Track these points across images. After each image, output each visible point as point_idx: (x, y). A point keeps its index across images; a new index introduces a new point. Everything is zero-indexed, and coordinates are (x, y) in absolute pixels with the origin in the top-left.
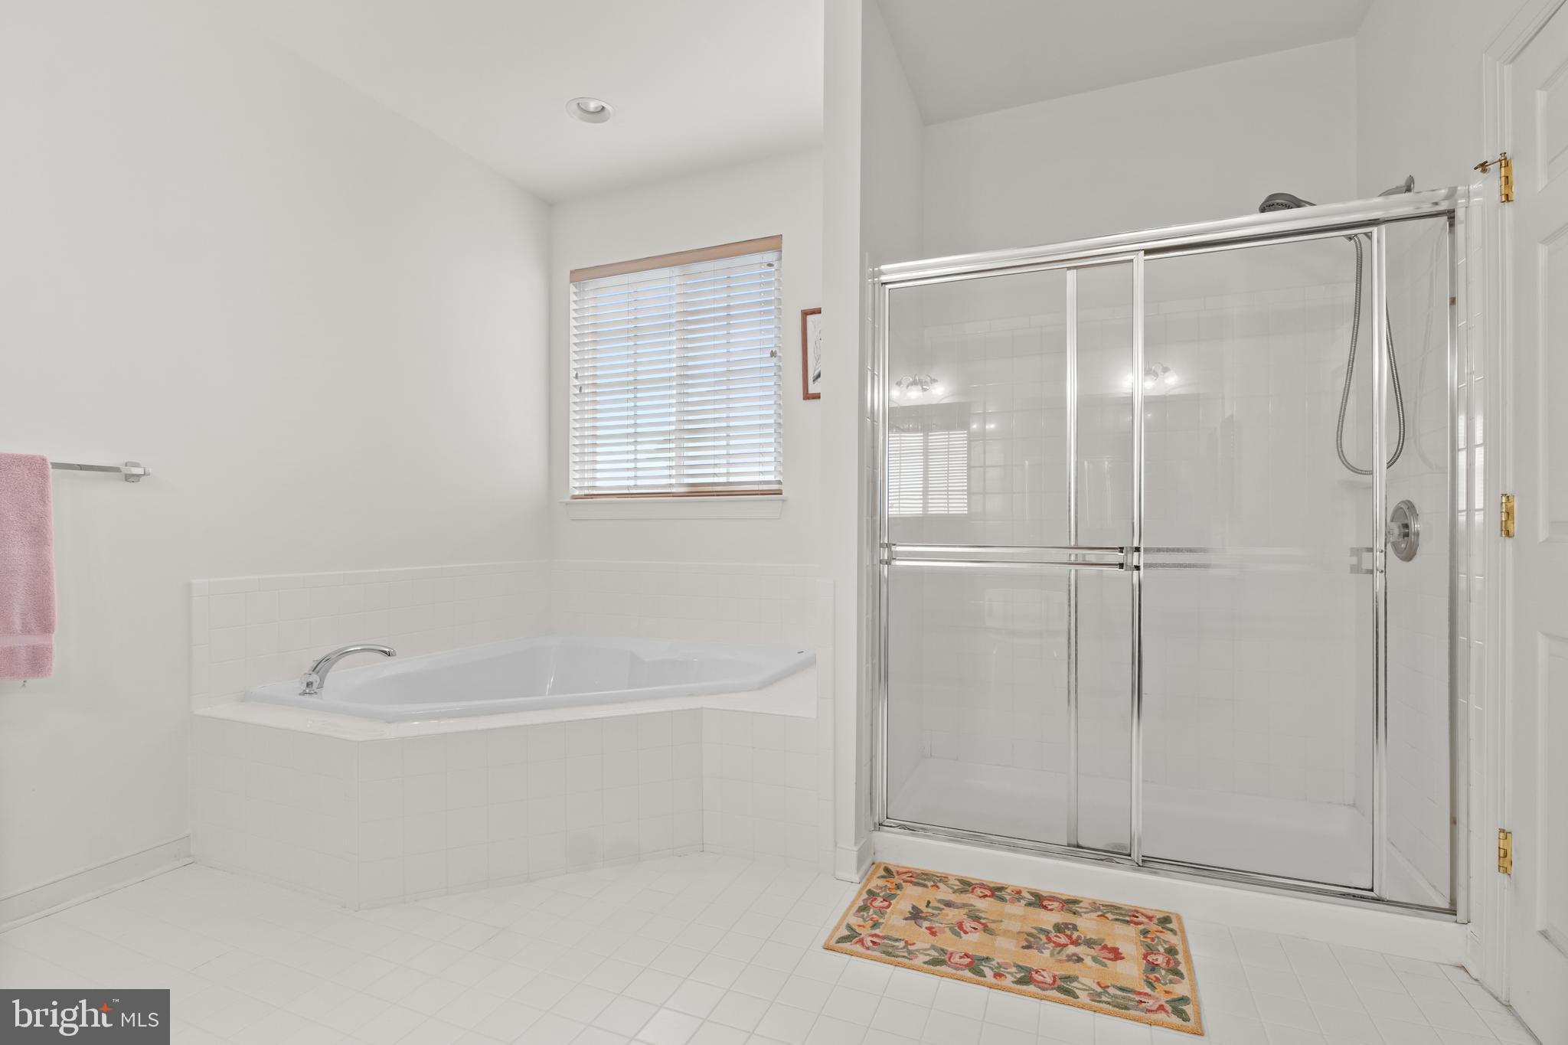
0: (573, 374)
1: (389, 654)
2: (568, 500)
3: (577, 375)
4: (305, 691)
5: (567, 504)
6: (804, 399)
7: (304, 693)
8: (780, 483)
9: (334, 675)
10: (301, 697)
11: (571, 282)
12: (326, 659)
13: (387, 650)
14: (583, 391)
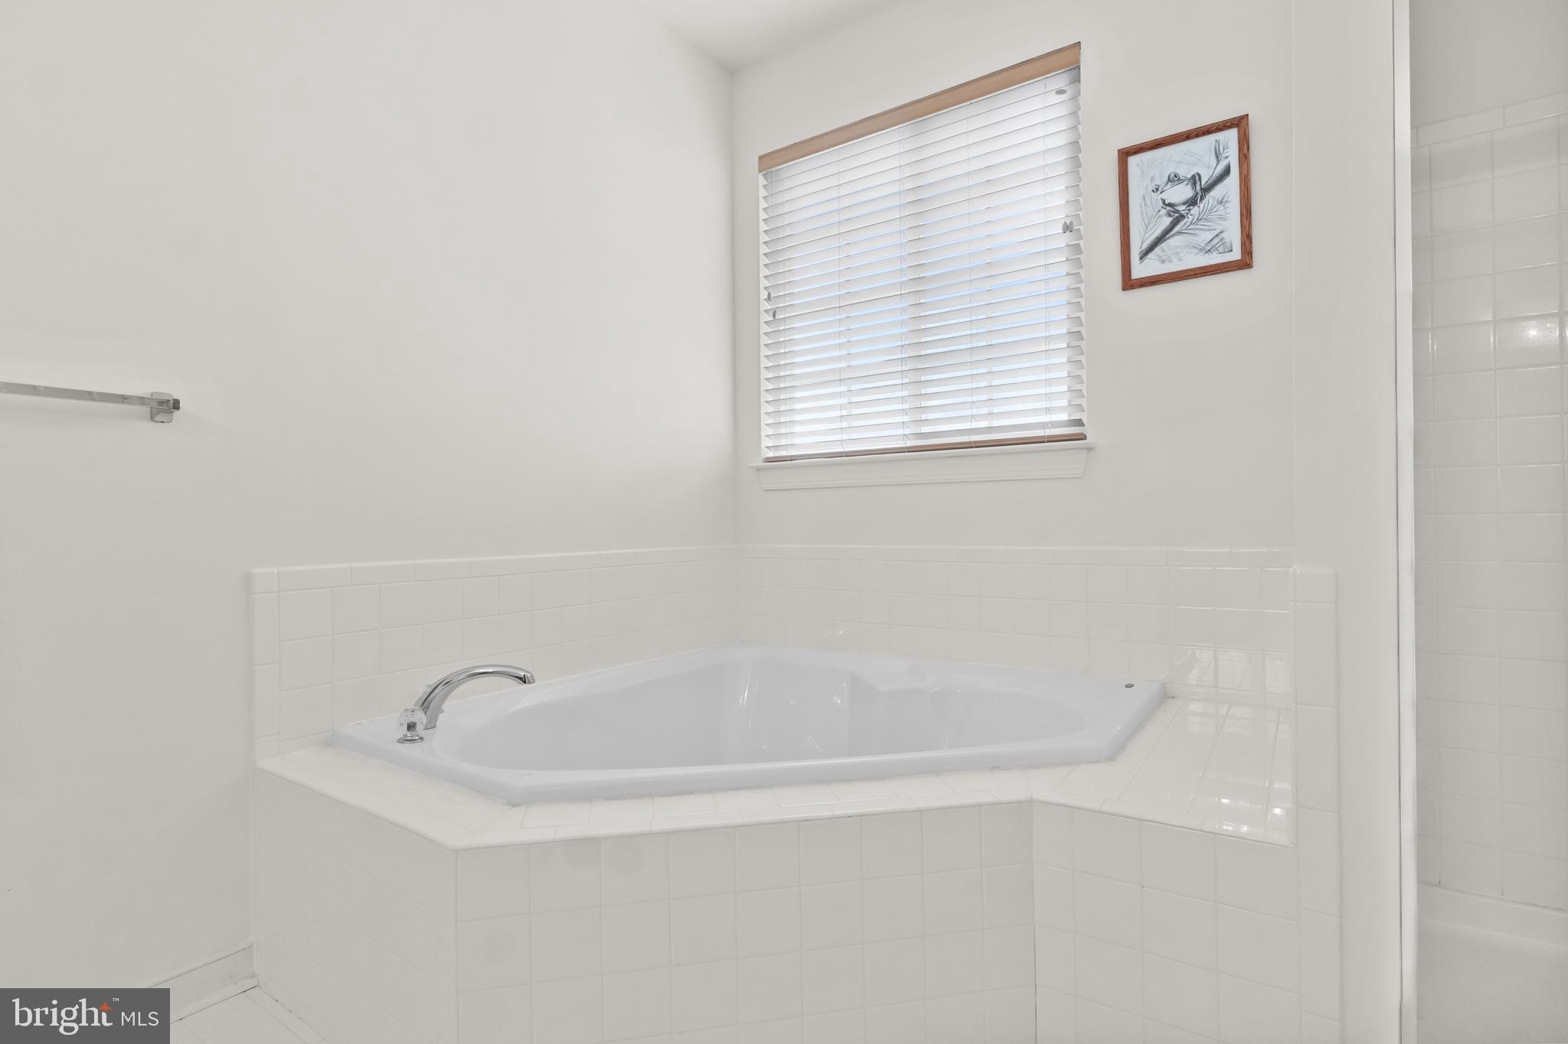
0: (764, 295)
1: (523, 680)
2: (760, 464)
3: (769, 295)
4: (405, 736)
5: (758, 469)
6: (1124, 290)
7: (404, 740)
8: (1079, 423)
9: (452, 706)
10: (400, 746)
11: (760, 171)
12: (446, 683)
13: (522, 674)
14: (777, 317)
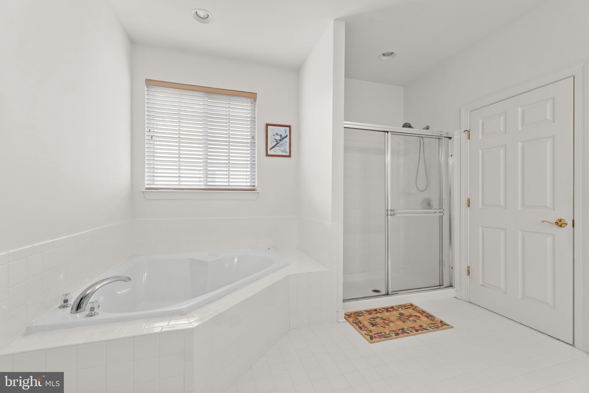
0: (147, 130)
2: (144, 190)
5: (144, 192)
6: (266, 156)
11: (145, 85)
14: (152, 139)
